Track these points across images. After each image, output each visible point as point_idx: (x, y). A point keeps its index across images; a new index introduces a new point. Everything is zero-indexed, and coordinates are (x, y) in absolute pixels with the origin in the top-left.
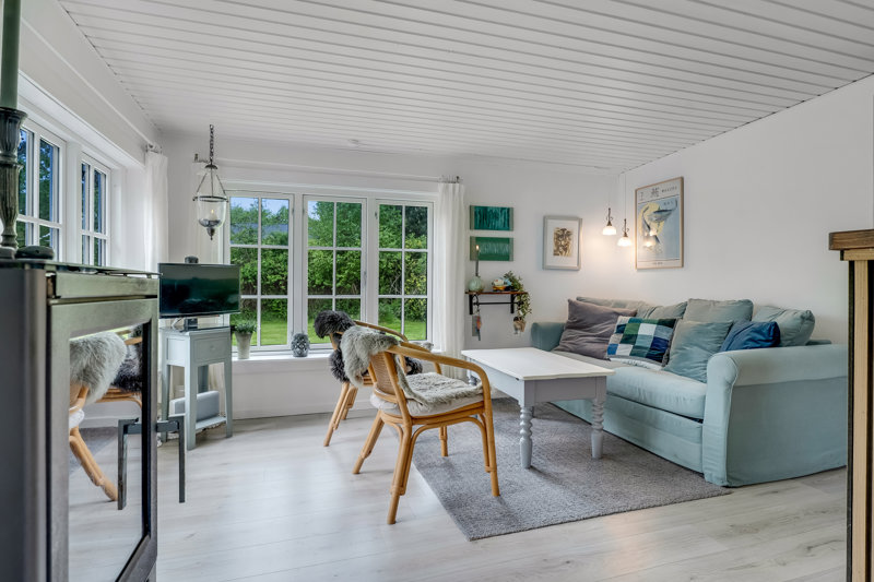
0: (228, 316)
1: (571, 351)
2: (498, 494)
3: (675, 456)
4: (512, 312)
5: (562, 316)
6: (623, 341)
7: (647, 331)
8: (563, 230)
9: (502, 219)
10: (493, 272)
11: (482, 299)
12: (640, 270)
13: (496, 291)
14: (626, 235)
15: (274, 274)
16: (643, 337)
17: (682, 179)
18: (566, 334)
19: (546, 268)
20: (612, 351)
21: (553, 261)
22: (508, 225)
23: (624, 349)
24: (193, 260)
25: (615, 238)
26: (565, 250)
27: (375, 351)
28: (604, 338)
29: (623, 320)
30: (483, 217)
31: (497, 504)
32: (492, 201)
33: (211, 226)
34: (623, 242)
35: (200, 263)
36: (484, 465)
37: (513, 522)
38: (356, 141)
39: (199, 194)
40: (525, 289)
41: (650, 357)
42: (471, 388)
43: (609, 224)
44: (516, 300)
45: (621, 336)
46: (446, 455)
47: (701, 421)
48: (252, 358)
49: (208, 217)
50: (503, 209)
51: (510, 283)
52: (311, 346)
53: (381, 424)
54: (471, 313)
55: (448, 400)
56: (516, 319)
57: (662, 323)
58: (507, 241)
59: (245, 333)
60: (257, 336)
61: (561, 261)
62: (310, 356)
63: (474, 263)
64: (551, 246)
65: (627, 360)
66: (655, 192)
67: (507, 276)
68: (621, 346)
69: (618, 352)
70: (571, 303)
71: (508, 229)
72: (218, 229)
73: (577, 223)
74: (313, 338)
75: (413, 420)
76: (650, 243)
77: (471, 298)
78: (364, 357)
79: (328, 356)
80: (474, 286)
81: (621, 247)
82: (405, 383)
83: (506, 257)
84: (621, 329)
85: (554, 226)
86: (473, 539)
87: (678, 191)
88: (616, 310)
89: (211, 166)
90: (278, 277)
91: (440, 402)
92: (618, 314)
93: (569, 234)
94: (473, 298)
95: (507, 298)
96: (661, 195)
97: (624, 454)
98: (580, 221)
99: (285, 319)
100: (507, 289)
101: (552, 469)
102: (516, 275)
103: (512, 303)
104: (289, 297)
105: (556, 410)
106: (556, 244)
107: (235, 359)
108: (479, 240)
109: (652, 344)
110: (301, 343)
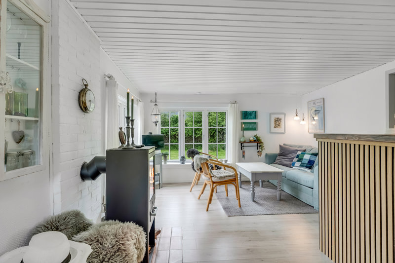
0: (160, 150)
1: (279, 164)
2: (240, 207)
3: (306, 201)
4: (258, 149)
5: (277, 151)
6: (298, 161)
7: (307, 157)
8: (278, 118)
9: (253, 115)
10: (250, 135)
11: (245, 144)
12: (310, 133)
13: (251, 142)
14: (303, 120)
15: (174, 131)
16: (305, 159)
17: (324, 99)
18: (278, 158)
19: (271, 132)
20: (293, 164)
21: (273, 130)
22: (255, 117)
23: (298, 164)
24: (151, 133)
25: (299, 121)
26: (279, 126)
27: (202, 162)
28: (291, 159)
29: (299, 153)
30: (246, 115)
31: (239, 209)
32: (249, 109)
33: (156, 123)
34: (303, 122)
35: (153, 134)
36: (236, 197)
37: (242, 214)
38: (200, 93)
39: (153, 114)
40: (262, 141)
41: (307, 167)
42: (231, 174)
43: (297, 115)
44: (259, 145)
45: (297, 159)
46: (227, 196)
47: (313, 189)
48: (168, 164)
49: (155, 120)
50: (253, 111)
51: (255, 139)
52: (186, 160)
53: (206, 184)
54: (242, 149)
55: (224, 177)
56: (258, 152)
57: (313, 154)
58: (255, 123)
59: (165, 156)
60: (169, 157)
61: (277, 130)
62: (186, 164)
63: (242, 132)
64: (273, 124)
65: (298, 168)
66: (314, 103)
67: (255, 136)
68: (297, 163)
69: (295, 165)
70: (280, 146)
71: (255, 119)
72: (158, 124)
73: (283, 115)
74: (187, 157)
75: (214, 183)
76: (314, 123)
77: (241, 144)
78: (199, 164)
79: (191, 163)
80: (242, 140)
81: (301, 124)
82: (211, 172)
83: (255, 129)
84: (298, 156)
85: (274, 117)
86: (229, 216)
87: (322, 103)
88: (297, 149)
89: (156, 105)
90: (175, 133)
91: (221, 178)
92: (298, 151)
93: (280, 120)
94: (242, 144)
95: (256, 144)
96: (317, 104)
97: (290, 200)
98: (285, 115)
99: (178, 149)
100: (255, 141)
101: (261, 202)
102: (258, 136)
103: (257, 146)
104: (179, 144)
105: (272, 185)
106: (275, 123)
107: (163, 164)
108: (244, 123)
109: (308, 162)
110: (183, 158)
